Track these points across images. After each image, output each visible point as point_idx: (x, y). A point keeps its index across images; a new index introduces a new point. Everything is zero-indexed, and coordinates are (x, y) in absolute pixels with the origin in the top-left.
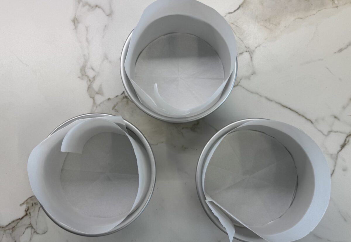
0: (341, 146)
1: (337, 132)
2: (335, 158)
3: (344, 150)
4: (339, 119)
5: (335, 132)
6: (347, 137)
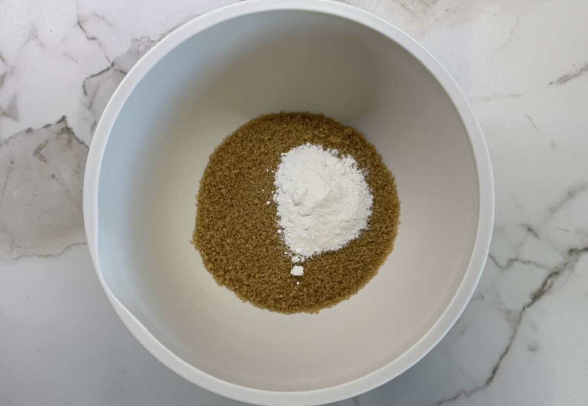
0: (532, 295)
1: (529, 262)
2: (516, 319)
3: (538, 304)
4: (536, 236)
5: (524, 262)
6: (550, 276)
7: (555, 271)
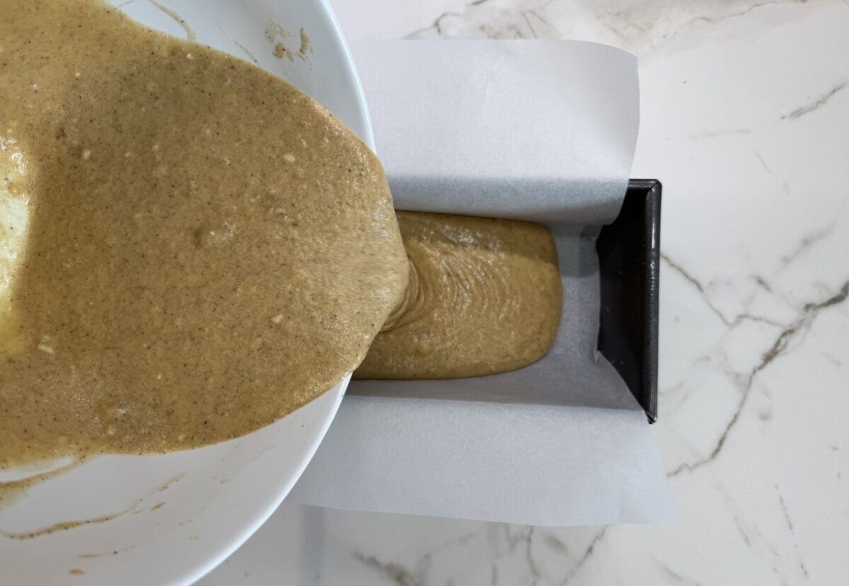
0: (764, 356)
1: (760, 319)
2: (745, 384)
3: (771, 366)
4: (768, 289)
5: (755, 319)
6: (784, 334)
7: (788, 328)
